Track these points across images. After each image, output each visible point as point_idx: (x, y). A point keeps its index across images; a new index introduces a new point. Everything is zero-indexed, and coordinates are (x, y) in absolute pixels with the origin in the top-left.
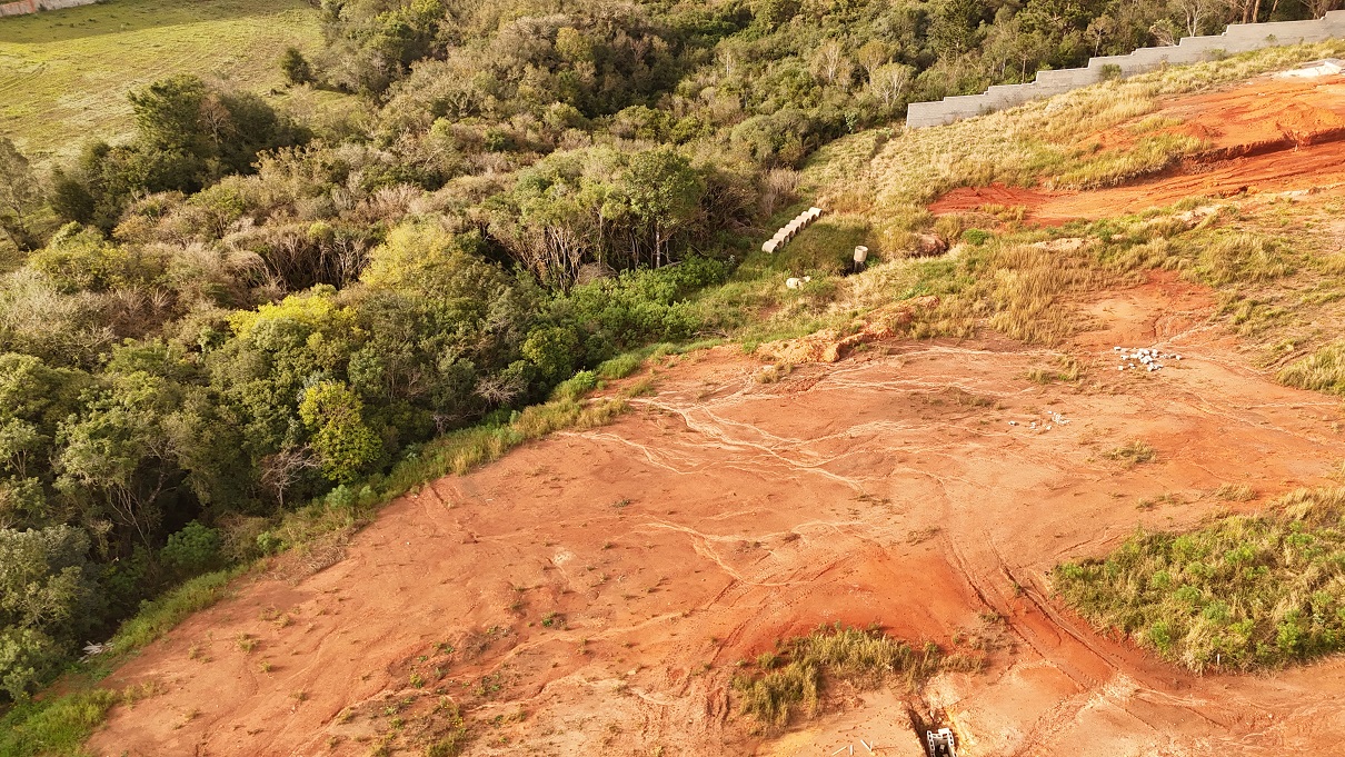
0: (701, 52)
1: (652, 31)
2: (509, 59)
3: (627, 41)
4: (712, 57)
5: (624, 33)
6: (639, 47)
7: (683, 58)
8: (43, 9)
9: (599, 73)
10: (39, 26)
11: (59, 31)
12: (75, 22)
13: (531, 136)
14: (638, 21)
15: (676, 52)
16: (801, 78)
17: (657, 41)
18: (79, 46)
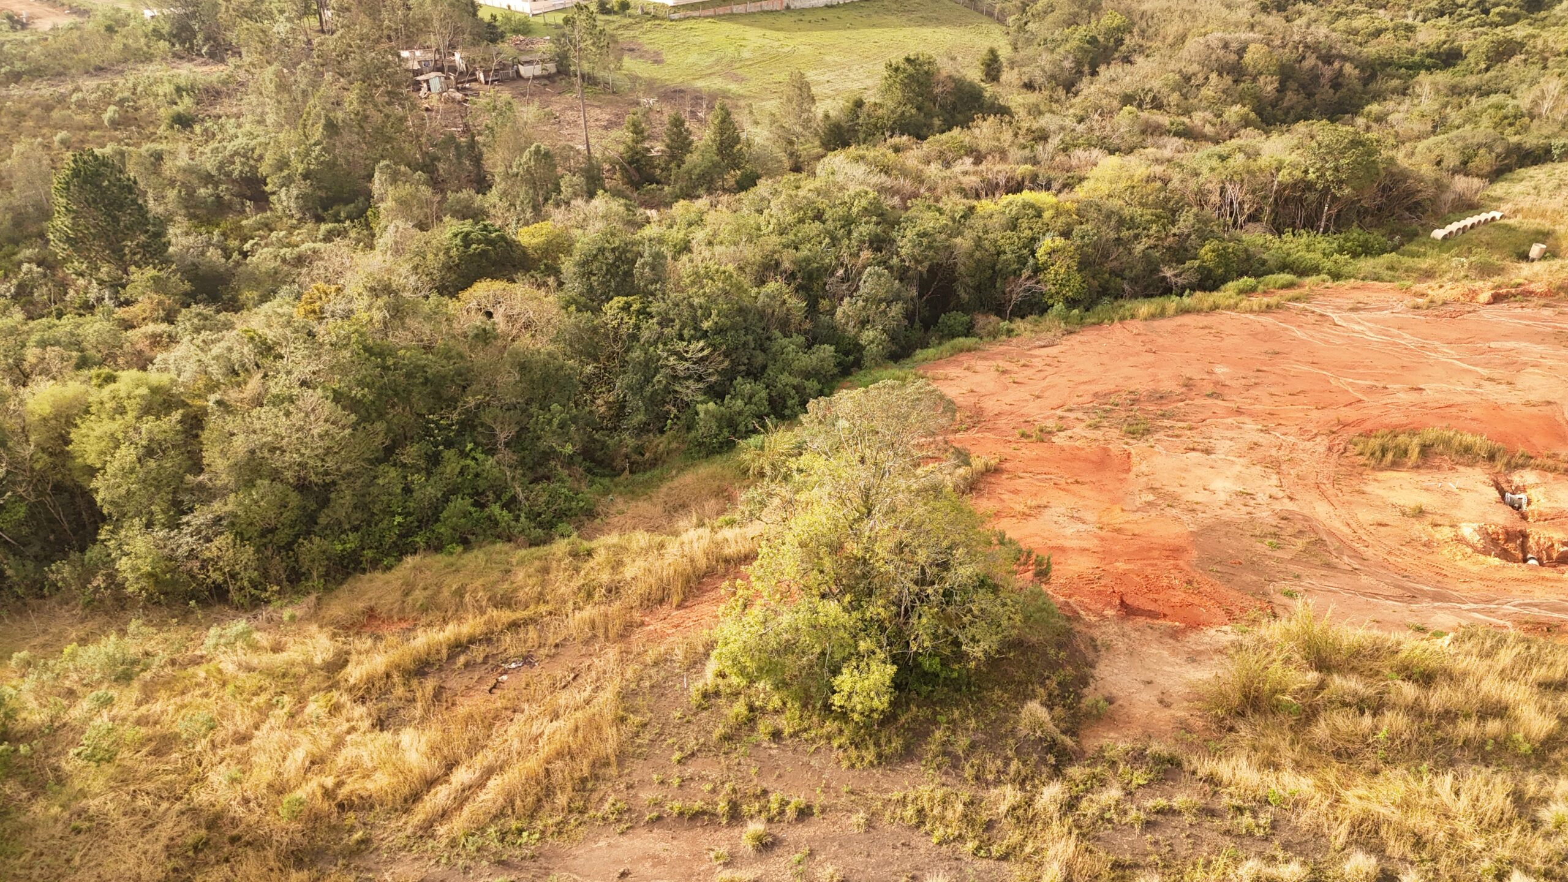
0: (1395, 82)
1: (1345, 58)
2: (1195, 67)
3: (1316, 65)
4: (1407, 88)
5: (1314, 56)
6: (1328, 71)
7: (1373, 86)
8: (788, 8)
9: (1281, 89)
10: (786, 20)
11: (801, 25)
12: (813, 19)
13: (1208, 129)
14: (1331, 47)
15: (1366, 81)
16: (1510, 110)
17: (1348, 68)
18: (818, 37)
